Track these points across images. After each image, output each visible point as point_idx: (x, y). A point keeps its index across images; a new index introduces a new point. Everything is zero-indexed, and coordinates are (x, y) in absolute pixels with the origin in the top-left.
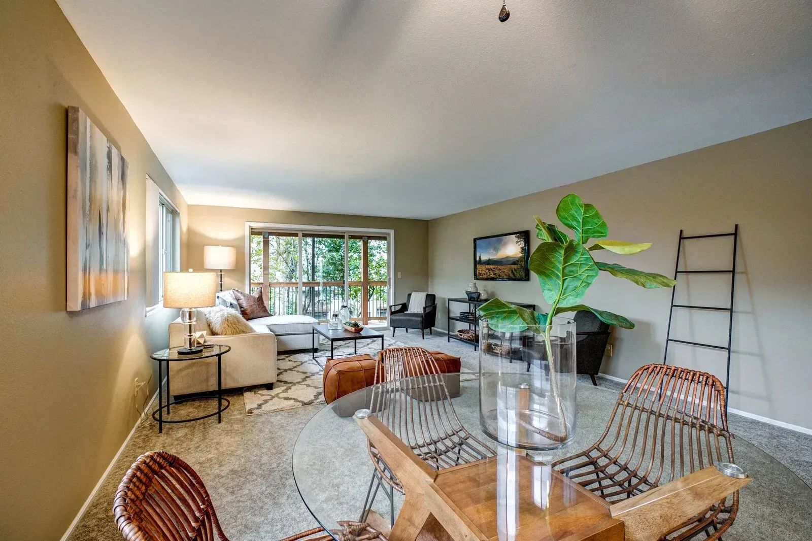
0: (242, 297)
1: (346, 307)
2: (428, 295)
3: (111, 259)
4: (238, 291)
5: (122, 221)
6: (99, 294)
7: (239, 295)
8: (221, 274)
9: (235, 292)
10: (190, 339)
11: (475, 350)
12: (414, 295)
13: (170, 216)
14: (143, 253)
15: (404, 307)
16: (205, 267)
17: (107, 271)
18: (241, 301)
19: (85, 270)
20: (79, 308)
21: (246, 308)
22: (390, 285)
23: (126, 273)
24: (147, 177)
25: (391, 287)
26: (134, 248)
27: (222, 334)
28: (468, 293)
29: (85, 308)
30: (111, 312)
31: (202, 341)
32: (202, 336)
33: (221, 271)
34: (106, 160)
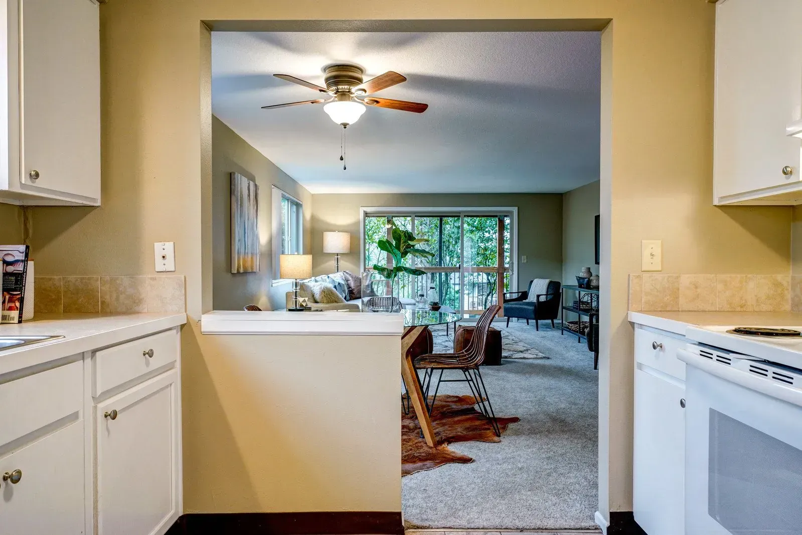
0: (350, 279)
1: (434, 288)
2: (551, 283)
3: (249, 247)
4: (347, 273)
5: (255, 224)
6: (244, 267)
7: (348, 276)
8: (338, 258)
9: (345, 273)
10: (296, 301)
11: (579, 342)
12: (535, 281)
13: (295, 207)
14: (270, 241)
15: (524, 295)
16: (325, 251)
17: (248, 253)
18: (349, 282)
19: (238, 254)
20: (236, 272)
21: (353, 288)
22: (512, 271)
23: (258, 255)
24: (273, 186)
25: (514, 273)
26: (263, 239)
27: (321, 303)
28: (579, 279)
29: (238, 272)
30: (250, 278)
31: (304, 304)
32: (304, 301)
33: (337, 255)
34: (247, 191)
